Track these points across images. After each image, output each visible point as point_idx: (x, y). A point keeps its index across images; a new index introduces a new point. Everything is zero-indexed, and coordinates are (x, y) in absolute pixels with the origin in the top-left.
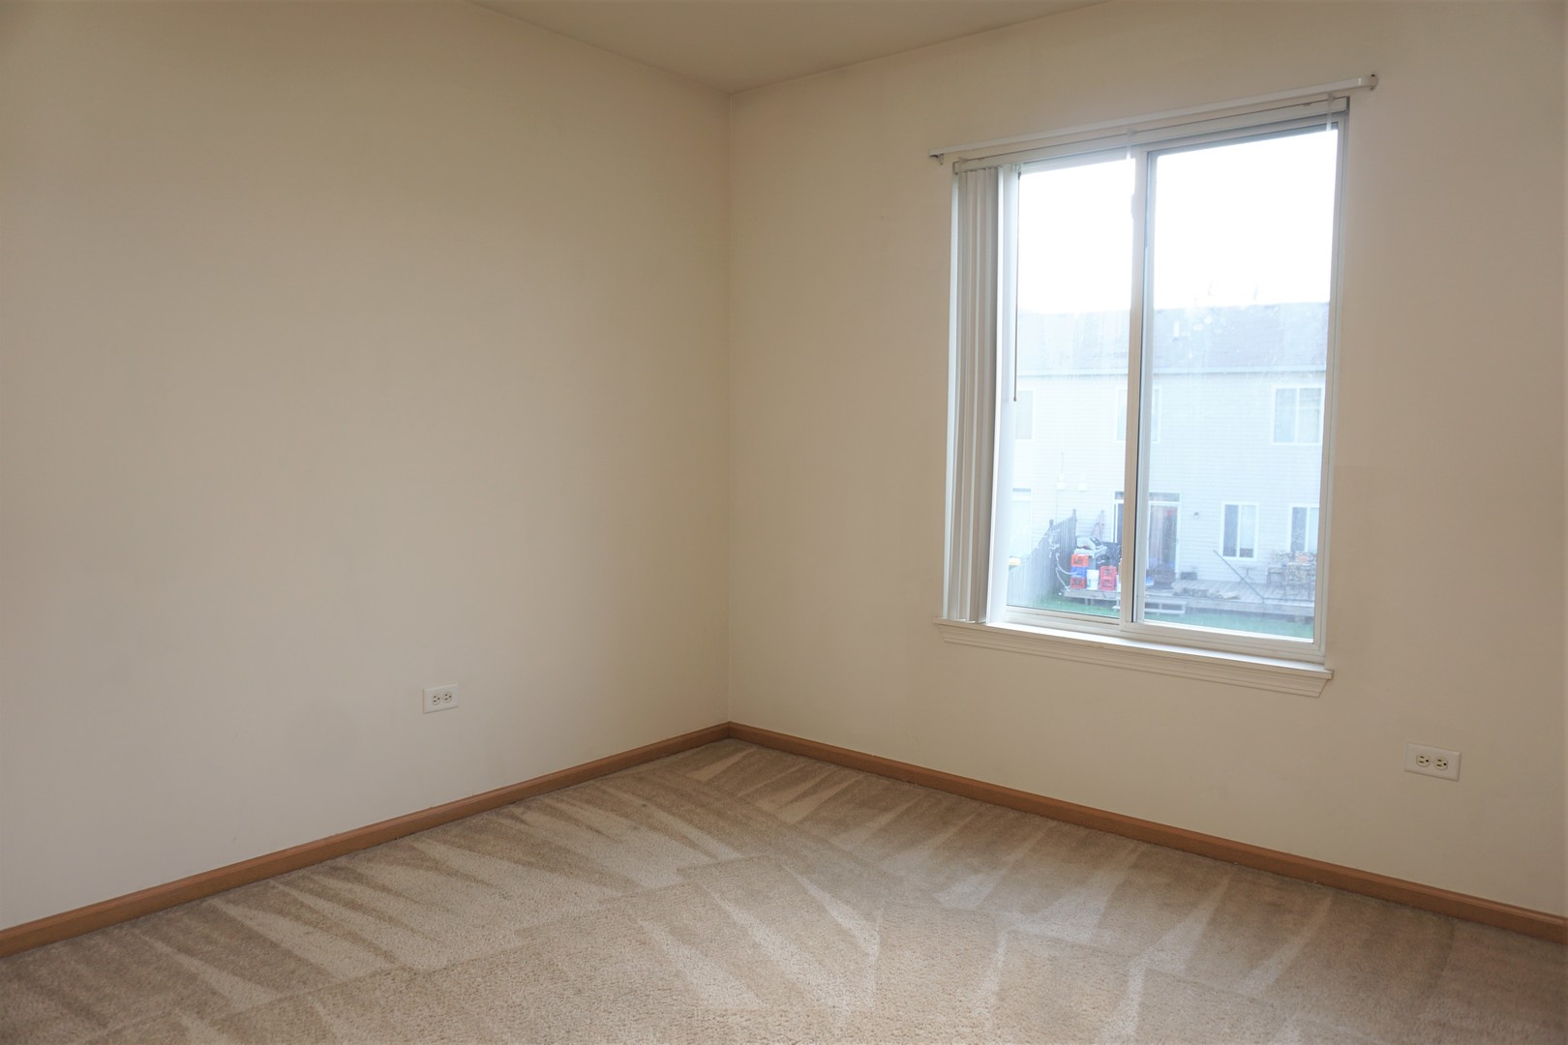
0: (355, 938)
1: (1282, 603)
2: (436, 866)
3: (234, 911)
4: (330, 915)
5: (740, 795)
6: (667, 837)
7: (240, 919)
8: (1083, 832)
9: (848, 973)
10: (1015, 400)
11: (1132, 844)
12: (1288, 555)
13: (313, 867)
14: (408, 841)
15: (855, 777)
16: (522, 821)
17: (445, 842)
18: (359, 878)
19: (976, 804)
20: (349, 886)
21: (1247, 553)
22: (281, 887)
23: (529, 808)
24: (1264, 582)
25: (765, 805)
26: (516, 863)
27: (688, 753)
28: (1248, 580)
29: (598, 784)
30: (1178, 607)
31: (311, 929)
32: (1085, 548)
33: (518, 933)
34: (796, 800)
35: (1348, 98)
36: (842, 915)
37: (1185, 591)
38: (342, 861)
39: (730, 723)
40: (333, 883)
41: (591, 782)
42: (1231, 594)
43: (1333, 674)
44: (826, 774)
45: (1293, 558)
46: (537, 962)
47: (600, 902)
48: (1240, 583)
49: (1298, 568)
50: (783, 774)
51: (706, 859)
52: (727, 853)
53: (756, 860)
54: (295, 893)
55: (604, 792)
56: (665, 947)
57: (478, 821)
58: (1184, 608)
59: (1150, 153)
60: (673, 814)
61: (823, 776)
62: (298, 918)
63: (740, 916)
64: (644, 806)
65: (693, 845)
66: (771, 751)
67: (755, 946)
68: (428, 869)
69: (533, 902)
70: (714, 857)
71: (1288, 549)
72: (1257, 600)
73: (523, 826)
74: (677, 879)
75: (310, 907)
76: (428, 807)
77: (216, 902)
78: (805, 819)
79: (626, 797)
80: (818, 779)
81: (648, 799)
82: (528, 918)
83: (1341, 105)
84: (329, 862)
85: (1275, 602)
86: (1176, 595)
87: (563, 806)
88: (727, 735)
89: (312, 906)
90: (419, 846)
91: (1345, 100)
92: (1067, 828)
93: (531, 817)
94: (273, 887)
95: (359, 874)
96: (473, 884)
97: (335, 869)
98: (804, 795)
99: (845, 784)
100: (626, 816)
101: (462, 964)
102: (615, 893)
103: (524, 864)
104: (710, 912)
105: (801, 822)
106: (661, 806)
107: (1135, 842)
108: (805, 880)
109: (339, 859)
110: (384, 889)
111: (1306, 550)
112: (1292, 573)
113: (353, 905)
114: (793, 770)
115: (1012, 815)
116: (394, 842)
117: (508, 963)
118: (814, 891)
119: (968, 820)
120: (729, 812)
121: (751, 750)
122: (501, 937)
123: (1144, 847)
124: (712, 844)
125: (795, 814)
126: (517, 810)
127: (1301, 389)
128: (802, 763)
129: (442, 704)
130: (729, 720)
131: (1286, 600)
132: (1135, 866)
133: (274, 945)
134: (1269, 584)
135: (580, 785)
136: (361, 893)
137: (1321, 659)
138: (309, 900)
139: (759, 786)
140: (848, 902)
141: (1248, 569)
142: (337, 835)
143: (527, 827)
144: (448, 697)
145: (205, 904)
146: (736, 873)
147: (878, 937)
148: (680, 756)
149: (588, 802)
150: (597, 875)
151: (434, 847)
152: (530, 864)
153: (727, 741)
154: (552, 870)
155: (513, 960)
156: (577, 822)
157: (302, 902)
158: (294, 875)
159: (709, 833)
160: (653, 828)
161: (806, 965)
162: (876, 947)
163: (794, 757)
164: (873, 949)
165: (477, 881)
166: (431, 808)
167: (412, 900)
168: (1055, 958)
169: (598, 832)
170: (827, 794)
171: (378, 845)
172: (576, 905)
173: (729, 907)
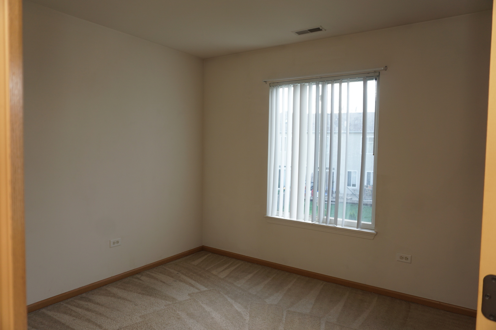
0: (89, 321)
2: (114, 296)
3: (50, 313)
4: (81, 313)
5: (206, 269)
6: (185, 284)
7: (52, 316)
8: (307, 279)
9: (240, 326)
11: (321, 282)
13: (75, 297)
14: (105, 287)
15: (241, 263)
16: (141, 280)
17: (116, 287)
18: (90, 301)
20: (87, 303)
21: (354, 185)
22: (65, 305)
23: (142, 275)
25: (214, 272)
26: (139, 293)
27: (190, 256)
29: (163, 267)
31: (75, 318)
33: (140, 317)
34: (223, 270)
36: (237, 307)
38: (84, 295)
40: (82, 303)
41: (161, 266)
43: (377, 233)
44: (232, 262)
45: (367, 187)
46: (147, 326)
47: (165, 306)
48: (352, 194)
49: (369, 190)
50: (220, 262)
51: (197, 291)
52: (203, 288)
53: (212, 290)
54: (69, 306)
55: (165, 269)
56: (185, 320)
57: (126, 280)
60: (187, 276)
62: (70, 315)
63: (208, 309)
64: (178, 273)
65: (193, 286)
66: (216, 255)
67: (213, 318)
68: (112, 297)
69: (144, 306)
70: (199, 290)
73: (141, 281)
74: (189, 297)
75: (74, 311)
76: (111, 277)
77: (44, 310)
78: (226, 277)
79: (172, 271)
80: (229, 264)
81: (179, 271)
82: (143, 312)
83: (377, 74)
84: (80, 295)
87: (153, 274)
88: (203, 250)
89: (75, 310)
90: (109, 289)
91: (378, 73)
92: (303, 277)
93: (143, 278)
94: (62, 305)
95: (90, 299)
96: (126, 301)
97: (82, 298)
98: (226, 269)
99: (238, 265)
100: (172, 277)
101: (123, 328)
102: (169, 303)
103: (141, 294)
104: (199, 308)
106: (183, 274)
108: (227, 296)
109: (83, 294)
110: (98, 304)
111: (370, 185)
112: (367, 192)
113: (88, 310)
114: (222, 261)
115: (287, 273)
116: (101, 288)
117: (138, 327)
118: (229, 300)
119: (275, 275)
120: (203, 275)
121: (209, 255)
122: (135, 318)
123: (325, 283)
124: (199, 286)
125: (223, 275)
126: (138, 276)
127: (369, 138)
128: (225, 258)
129: (116, 245)
130: (203, 245)
131: (365, 200)
132: (322, 289)
133: (63, 324)
135: (158, 267)
136: (91, 305)
137: (374, 229)
138: (74, 308)
139: (212, 266)
140: (240, 303)
141: (354, 190)
142: (82, 287)
144: (118, 242)
145: (40, 311)
146: (206, 295)
147: (249, 314)
148: (188, 257)
149: (160, 273)
150: (164, 297)
151: (113, 290)
152: (143, 294)
153: (202, 252)
154: (150, 296)
155: (139, 326)
156: (157, 279)
157: (72, 309)
158: (69, 300)
159: (198, 282)
160: (181, 281)
161: (228, 324)
162: (248, 317)
163: (223, 257)
164: (247, 318)
165: (127, 300)
166: (112, 277)
167: (107, 307)
168: (300, 319)
169: (164, 283)
170: (233, 268)
171: (95, 289)
172: (158, 307)
173: (204, 306)
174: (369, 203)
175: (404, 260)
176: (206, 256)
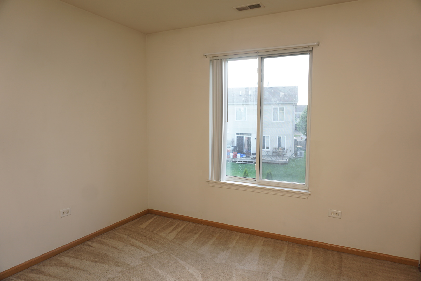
1: (276, 160)
2: (66, 265)
5: (155, 232)
6: (136, 248)
8: (248, 236)
10: (227, 121)
11: (261, 238)
12: (277, 148)
13: (25, 270)
14: (56, 257)
15: (186, 223)
16: (92, 247)
17: (68, 256)
18: (41, 273)
19: (219, 229)
20: (38, 276)
21: (268, 148)
22: (15, 279)
23: (93, 242)
24: (272, 155)
25: (162, 234)
26: (91, 261)
27: (138, 219)
28: (268, 155)
29: (113, 232)
30: (252, 162)
32: (229, 148)
34: (171, 232)
35: (312, 47)
36: (190, 269)
37: (254, 158)
38: (35, 267)
39: (149, 209)
40: (33, 275)
41: (111, 231)
42: (264, 158)
43: (311, 193)
44: (178, 223)
45: (278, 149)
47: (119, 273)
48: (266, 155)
49: (280, 151)
50: (166, 224)
51: (148, 254)
52: (154, 252)
53: (163, 253)
55: (115, 234)
57: (78, 248)
58: (253, 162)
59: (262, 58)
60: (137, 240)
61: (177, 224)
63: (162, 273)
64: (128, 238)
65: (144, 250)
66: (161, 217)
68: (64, 266)
69: (98, 275)
70: (151, 253)
71: (277, 147)
72: (271, 160)
73: (92, 248)
74: (141, 262)
78: (174, 238)
79: (122, 235)
80: (176, 225)
81: (128, 236)
84: (31, 268)
85: (275, 160)
86: (251, 159)
87: (104, 240)
88: (149, 213)
90: (60, 259)
91: (312, 48)
92: (244, 235)
93: (94, 245)
94: (12, 280)
95: (41, 271)
96: (79, 271)
97: (33, 270)
98: (173, 230)
99: (183, 226)
100: (123, 242)
102: (123, 269)
104: (152, 272)
105: (173, 239)
106: (133, 238)
107: (262, 237)
108: (177, 258)
109: (34, 266)
110: (50, 275)
111: (281, 147)
112: (278, 153)
114: (168, 222)
115: (229, 232)
116: (51, 258)
118: (181, 262)
119: (218, 234)
120: (153, 238)
121: (156, 217)
123: (264, 239)
124: (149, 249)
125: (171, 237)
126: (90, 243)
127: (279, 108)
128: (170, 220)
129: (66, 214)
130: (149, 208)
131: (277, 159)
132: (263, 245)
134: (273, 155)
135: (108, 232)
136: (43, 278)
137: (307, 189)
139: (160, 228)
140: (190, 264)
141: (268, 152)
142: (32, 259)
143: (94, 249)
144: (67, 212)
146: (158, 258)
147: (201, 275)
148: (136, 220)
149: (111, 238)
150: (117, 263)
151: (65, 259)
152: (96, 262)
153: (149, 214)
154: (103, 263)
156: (108, 245)
158: (19, 274)
159: (148, 245)
160: (131, 245)
162: (201, 279)
163: (168, 218)
165: (80, 269)
166: (63, 246)
167: (60, 279)
168: (249, 276)
169: (115, 248)
170: (179, 230)
171: (46, 260)
172: (112, 274)
173: (157, 270)
174: (279, 162)
175: (335, 216)
176: (152, 219)
